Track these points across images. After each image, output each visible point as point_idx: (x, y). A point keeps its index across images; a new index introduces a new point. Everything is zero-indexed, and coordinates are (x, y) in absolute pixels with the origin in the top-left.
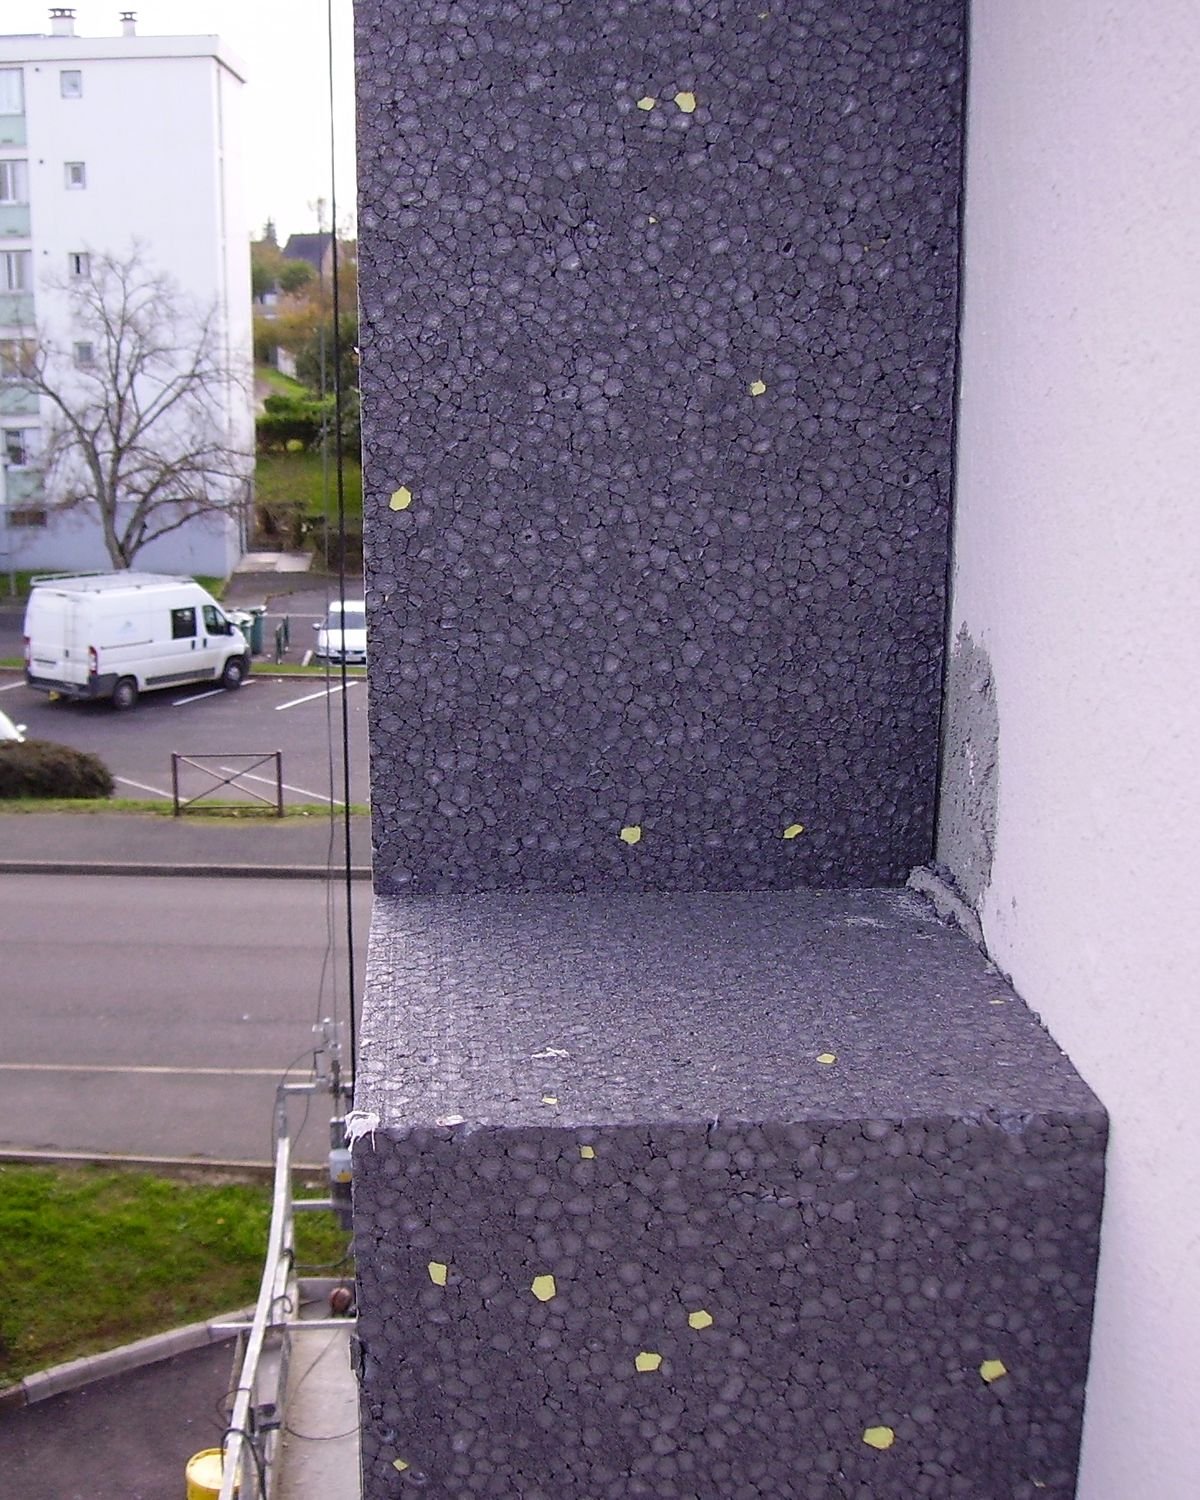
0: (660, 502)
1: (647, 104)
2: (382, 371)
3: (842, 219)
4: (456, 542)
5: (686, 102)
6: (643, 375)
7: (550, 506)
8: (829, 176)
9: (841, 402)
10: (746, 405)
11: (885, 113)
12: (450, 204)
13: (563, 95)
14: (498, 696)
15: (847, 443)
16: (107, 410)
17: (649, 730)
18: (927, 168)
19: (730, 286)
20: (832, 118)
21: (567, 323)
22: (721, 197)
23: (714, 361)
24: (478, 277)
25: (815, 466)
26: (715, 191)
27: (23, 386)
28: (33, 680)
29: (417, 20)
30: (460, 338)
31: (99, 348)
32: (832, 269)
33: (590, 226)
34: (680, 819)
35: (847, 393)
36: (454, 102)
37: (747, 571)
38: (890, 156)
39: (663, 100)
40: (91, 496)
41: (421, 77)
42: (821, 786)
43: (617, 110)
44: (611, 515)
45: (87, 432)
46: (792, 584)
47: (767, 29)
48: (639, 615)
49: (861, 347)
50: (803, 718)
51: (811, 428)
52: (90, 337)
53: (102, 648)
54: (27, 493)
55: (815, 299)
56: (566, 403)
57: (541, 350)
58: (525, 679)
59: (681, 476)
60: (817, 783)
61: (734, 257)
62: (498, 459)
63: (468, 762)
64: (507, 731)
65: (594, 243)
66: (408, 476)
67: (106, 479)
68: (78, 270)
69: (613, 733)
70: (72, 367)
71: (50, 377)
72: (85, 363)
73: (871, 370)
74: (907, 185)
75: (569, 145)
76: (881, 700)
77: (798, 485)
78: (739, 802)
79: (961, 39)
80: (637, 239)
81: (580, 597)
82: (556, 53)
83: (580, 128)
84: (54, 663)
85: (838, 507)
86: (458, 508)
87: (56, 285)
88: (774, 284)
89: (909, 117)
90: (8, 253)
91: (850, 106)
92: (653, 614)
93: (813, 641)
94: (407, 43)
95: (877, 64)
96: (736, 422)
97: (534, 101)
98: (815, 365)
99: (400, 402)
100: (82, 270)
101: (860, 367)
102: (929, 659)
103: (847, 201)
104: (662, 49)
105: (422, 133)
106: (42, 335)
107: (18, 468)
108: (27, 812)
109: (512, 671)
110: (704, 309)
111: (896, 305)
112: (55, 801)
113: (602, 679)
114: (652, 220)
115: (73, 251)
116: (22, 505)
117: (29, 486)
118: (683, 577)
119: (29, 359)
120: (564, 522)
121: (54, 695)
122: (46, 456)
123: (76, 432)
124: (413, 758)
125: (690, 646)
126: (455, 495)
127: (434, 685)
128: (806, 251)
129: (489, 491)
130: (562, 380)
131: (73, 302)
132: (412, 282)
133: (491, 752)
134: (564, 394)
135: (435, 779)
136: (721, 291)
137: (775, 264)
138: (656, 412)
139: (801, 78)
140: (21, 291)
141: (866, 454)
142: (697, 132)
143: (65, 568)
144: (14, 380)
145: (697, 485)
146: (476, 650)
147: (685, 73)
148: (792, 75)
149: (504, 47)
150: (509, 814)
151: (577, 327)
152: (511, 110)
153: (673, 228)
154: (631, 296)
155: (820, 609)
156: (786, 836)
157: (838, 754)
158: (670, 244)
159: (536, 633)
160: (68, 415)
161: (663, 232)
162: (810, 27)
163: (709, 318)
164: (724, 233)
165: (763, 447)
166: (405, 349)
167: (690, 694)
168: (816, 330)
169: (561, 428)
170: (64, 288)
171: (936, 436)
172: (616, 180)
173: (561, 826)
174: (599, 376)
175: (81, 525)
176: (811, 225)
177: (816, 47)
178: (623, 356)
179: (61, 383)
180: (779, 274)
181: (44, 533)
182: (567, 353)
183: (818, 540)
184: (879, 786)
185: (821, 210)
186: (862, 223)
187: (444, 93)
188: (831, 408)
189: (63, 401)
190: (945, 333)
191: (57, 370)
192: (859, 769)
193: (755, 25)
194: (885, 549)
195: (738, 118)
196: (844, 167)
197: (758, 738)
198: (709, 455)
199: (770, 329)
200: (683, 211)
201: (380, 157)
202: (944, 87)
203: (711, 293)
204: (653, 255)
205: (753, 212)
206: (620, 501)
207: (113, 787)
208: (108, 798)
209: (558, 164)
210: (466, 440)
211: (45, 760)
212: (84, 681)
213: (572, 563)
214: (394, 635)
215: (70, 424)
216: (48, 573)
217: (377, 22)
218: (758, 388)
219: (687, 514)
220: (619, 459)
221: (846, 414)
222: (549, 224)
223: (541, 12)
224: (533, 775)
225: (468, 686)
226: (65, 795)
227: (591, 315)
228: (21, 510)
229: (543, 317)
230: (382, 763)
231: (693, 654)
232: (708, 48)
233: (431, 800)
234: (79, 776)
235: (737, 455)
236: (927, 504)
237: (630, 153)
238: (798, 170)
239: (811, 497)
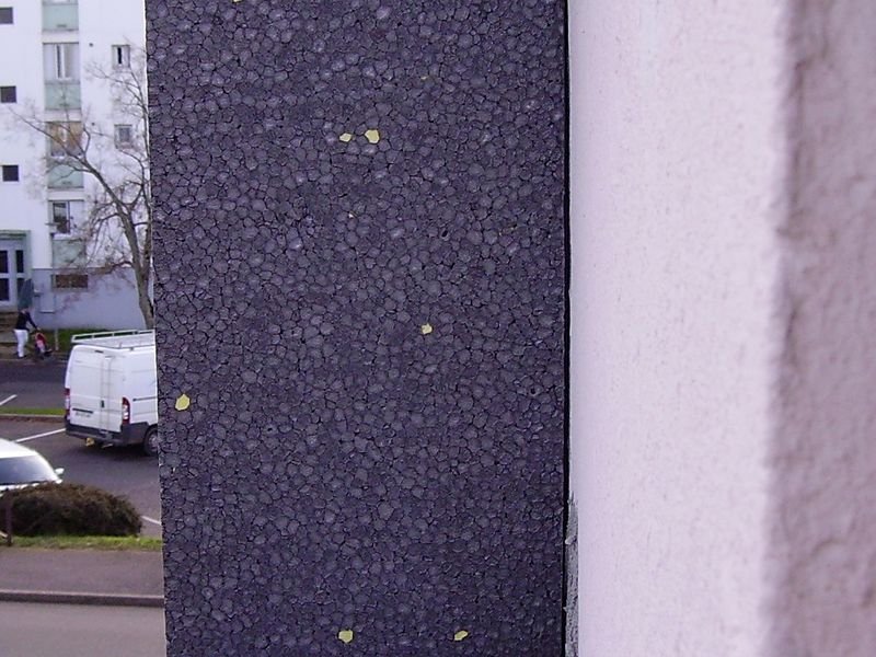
0: (360, 407)
1: (346, 138)
2: (169, 316)
3: (483, 214)
4: (221, 432)
5: (373, 136)
6: (347, 320)
7: (285, 409)
8: (473, 186)
9: (486, 339)
10: (419, 340)
11: (510, 142)
12: (213, 205)
13: (289, 131)
14: (251, 538)
15: (490, 366)
16: (142, 186)
17: (357, 563)
18: (541, 179)
19: (405, 260)
20: (474, 146)
21: (294, 285)
22: (397, 200)
23: (396, 311)
24: (232, 253)
25: (468, 382)
26: (395, 196)
27: (67, 163)
28: (71, 428)
29: (190, 82)
30: (222, 295)
31: (136, 130)
32: (477, 248)
33: (309, 220)
34: (380, 625)
35: (489, 333)
36: (215, 137)
37: (423, 454)
38: (515, 171)
39: (358, 135)
40: (129, 263)
41: (193, 120)
42: (480, 603)
43: (325, 142)
44: (327, 415)
45: (124, 204)
46: (454, 464)
47: (427, 87)
48: (348, 484)
49: (499, 301)
50: (466, 556)
51: (464, 357)
52: (128, 120)
53: (134, 400)
54: (71, 259)
55: (465, 268)
56: (293, 339)
57: (277, 304)
58: (269, 526)
59: (374, 389)
60: (477, 602)
61: (408, 241)
62: (248, 377)
63: (231, 583)
64: (258, 563)
65: (311, 231)
66: (187, 387)
67: (141, 247)
68: (120, 61)
69: (332, 565)
70: (113, 146)
71: (92, 156)
72: (124, 144)
73: (505, 318)
74: (526, 191)
75: (293, 165)
76: (521, 544)
77: (457, 395)
78: (421, 614)
79: (563, 92)
80: (341, 229)
81: (307, 471)
82: (283, 105)
83: (300, 154)
84: (91, 412)
85: (485, 411)
86: (222, 410)
87: (99, 74)
88: (437, 259)
89: (527, 145)
90: (58, 46)
91: (487, 137)
92: (357, 483)
93: (470, 503)
94: (184, 97)
95: (504, 109)
96: (412, 351)
97: (269, 137)
98: (466, 313)
99: (182, 337)
100: (123, 60)
101: (499, 314)
102: (554, 516)
103: (485, 202)
104: (356, 101)
105: (194, 157)
106: (87, 119)
107: (63, 236)
108: (62, 548)
109: (261, 521)
110: (388, 276)
111: (521, 273)
112: (88, 538)
113: (322, 527)
114: (351, 216)
115: (115, 43)
116: (66, 269)
117: (72, 253)
118: (377, 457)
119: (75, 140)
120: (295, 420)
121: (90, 442)
122: (88, 226)
123: (114, 205)
124: (194, 579)
125: (384, 506)
126: (219, 401)
127: (207, 530)
128: (458, 236)
129: (243, 397)
130: (292, 324)
131: (114, 90)
132: (189, 257)
133: (247, 577)
134: (293, 333)
135: (209, 594)
136: (400, 264)
137: (437, 244)
138: (356, 346)
139: (451, 120)
140: (67, 79)
141: (503, 373)
142: (380, 156)
143: (104, 327)
144: (62, 158)
145: (386, 395)
146: (236, 506)
147: (371, 117)
148: (446, 118)
149: (249, 101)
150: (260, 621)
151: (301, 288)
152: (254, 143)
153: (366, 221)
154: (337, 267)
155: (475, 481)
156: (456, 639)
157: (491, 582)
158: (364, 232)
159: (276, 495)
160: (108, 189)
161: (358, 223)
162: (457, 85)
163: (392, 282)
164: (401, 224)
165: (432, 369)
166: (184, 301)
167: (385, 538)
168: (467, 289)
169: (292, 356)
170: (106, 77)
171: (554, 362)
172: (326, 189)
173: (297, 630)
174: (316, 321)
175: (118, 288)
176: (461, 218)
177: (461, 98)
178: (333, 307)
179: (101, 162)
180: (440, 251)
181: (84, 295)
182: (294, 306)
183: (472, 433)
184: (522, 605)
185: (468, 208)
186: (497, 217)
187: (209, 131)
188: (478, 342)
189: (104, 177)
190: (557, 291)
191: (99, 150)
192: (506, 593)
193: (419, 83)
194: (520, 439)
195: (409, 147)
196: (481, 179)
197: (433, 570)
198: (394, 374)
199: (434, 289)
200: (372, 209)
201: (166, 174)
202: (551, 123)
203: (393, 265)
204: (352, 239)
205: (420, 211)
206: (332, 406)
207: (140, 526)
208: (136, 537)
209: (286, 178)
210: (226, 363)
211: (80, 500)
212: (118, 430)
213: (301, 448)
214: (180, 495)
215: (109, 198)
216: (87, 332)
217: (163, 84)
218: (427, 329)
219: (380, 414)
220: (332, 377)
221: (489, 347)
222: (281, 218)
223: (273, 77)
224: (276, 593)
225: (230, 531)
226: (97, 533)
227: (310, 280)
228: (66, 274)
229: (278, 281)
230: (172, 582)
231: (386, 511)
232: (388, 100)
233: (206, 609)
234: (111, 517)
235: (413, 375)
236: (549, 409)
237: (335, 171)
238: (451, 181)
239: (466, 404)
